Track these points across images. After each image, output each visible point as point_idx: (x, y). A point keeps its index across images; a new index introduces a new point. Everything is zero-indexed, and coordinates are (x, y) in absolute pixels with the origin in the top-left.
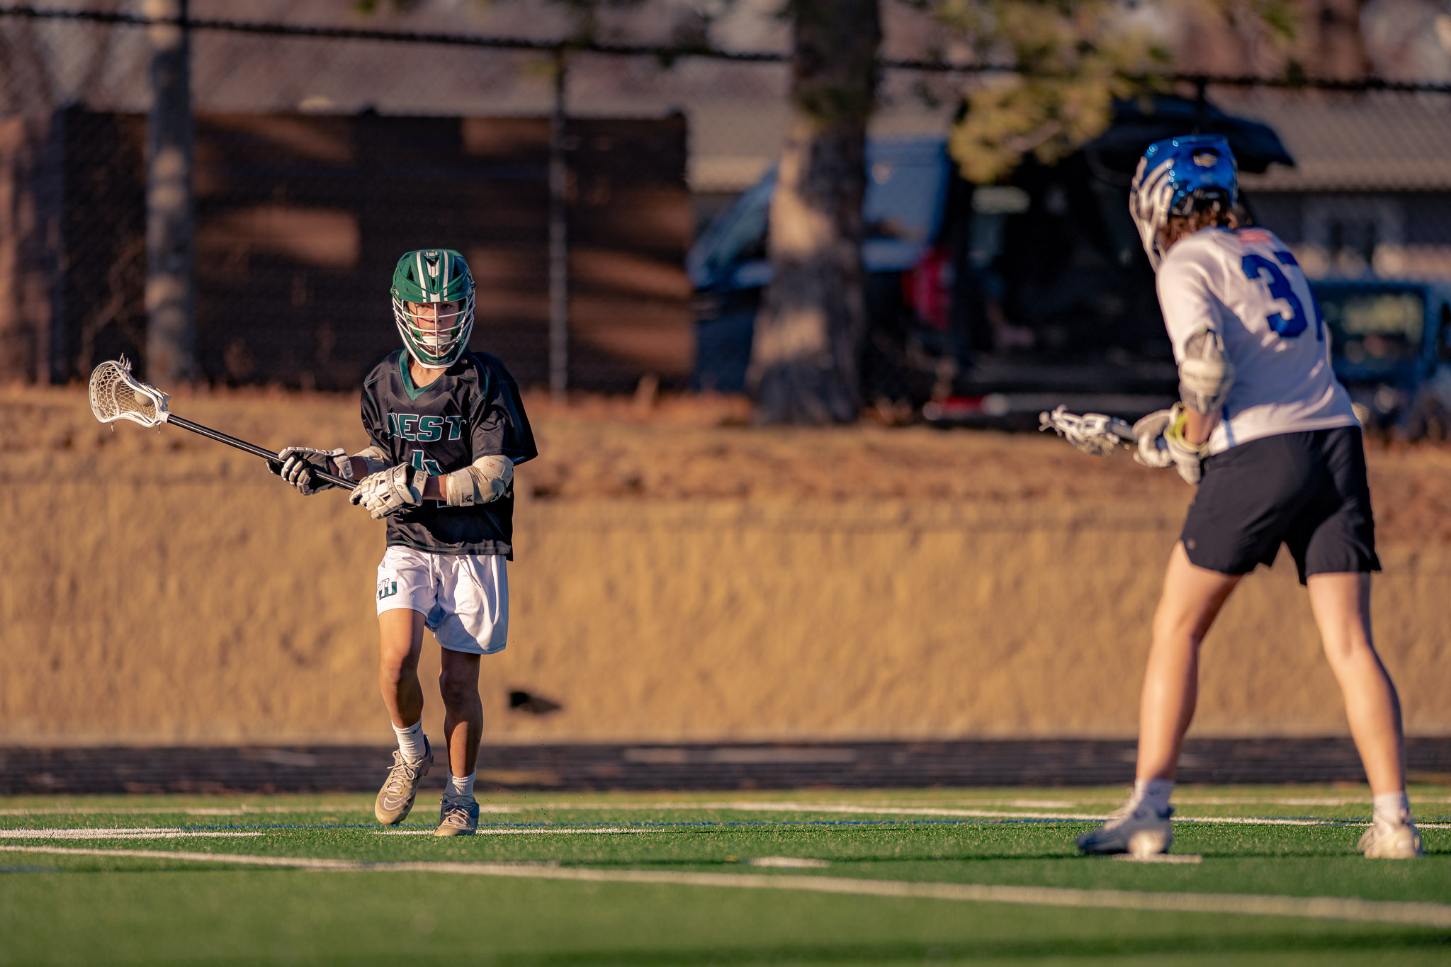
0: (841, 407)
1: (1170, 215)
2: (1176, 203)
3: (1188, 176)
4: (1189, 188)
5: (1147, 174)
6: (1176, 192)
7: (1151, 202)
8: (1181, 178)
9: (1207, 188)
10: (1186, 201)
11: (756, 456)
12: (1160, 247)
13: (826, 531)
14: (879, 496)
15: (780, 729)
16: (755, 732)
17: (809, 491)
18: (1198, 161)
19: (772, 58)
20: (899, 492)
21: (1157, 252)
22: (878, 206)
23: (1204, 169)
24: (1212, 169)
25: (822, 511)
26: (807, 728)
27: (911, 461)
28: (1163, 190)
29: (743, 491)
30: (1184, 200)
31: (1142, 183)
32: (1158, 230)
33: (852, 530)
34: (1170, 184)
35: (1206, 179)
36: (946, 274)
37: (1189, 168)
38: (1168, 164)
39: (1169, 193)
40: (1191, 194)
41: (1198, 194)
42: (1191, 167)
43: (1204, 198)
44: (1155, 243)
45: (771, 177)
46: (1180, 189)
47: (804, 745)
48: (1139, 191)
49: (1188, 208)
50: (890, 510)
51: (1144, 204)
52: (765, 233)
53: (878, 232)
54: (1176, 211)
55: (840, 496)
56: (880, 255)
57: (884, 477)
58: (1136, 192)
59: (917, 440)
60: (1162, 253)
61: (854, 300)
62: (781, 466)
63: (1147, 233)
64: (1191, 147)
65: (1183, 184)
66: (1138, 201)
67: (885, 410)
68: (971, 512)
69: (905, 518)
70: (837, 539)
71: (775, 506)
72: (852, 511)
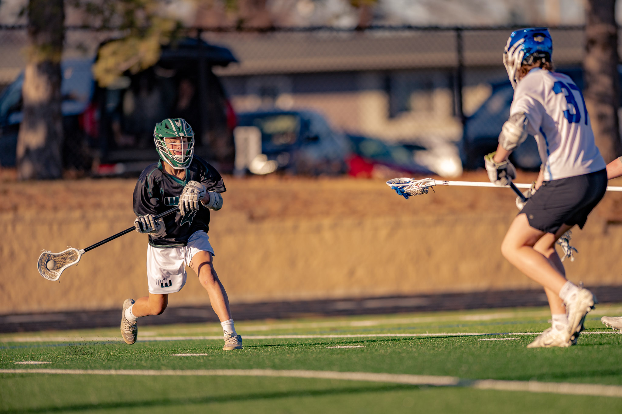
0: (55, 171)
1: (522, 64)
2: (525, 58)
3: (531, 46)
4: (532, 52)
5: (511, 45)
6: (525, 54)
7: (513, 58)
8: (527, 47)
9: (539, 52)
10: (530, 57)
11: (19, 193)
12: (516, 78)
13: (51, 225)
14: (71, 208)
15: (34, 307)
16: (24, 308)
17: (43, 207)
18: (536, 39)
19: (20, 27)
20: (80, 206)
21: (515, 81)
22: (67, 87)
23: (538, 43)
24: (542, 43)
25: (48, 215)
26: (46, 306)
27: (85, 193)
28: (519, 53)
29: (15, 208)
30: (529, 57)
31: (509, 49)
32: (517, 70)
33: (61, 224)
34: (523, 50)
35: (539, 47)
36: (96, 115)
37: (532, 43)
38: (522, 40)
39: (522, 54)
40: (532, 54)
41: (535, 54)
42: (532, 42)
43: (538, 56)
44: (514, 76)
45: (22, 77)
46: (527, 52)
47: (45, 313)
48: (508, 53)
49: (531, 61)
50: (77, 214)
51: (510, 59)
52: (21, 100)
53: (68, 98)
54: (525, 62)
55: (55, 209)
56: (68, 108)
57: (74, 200)
58: (506, 53)
59: (87, 185)
60: (517, 81)
61: (59, 127)
62: (30, 198)
63: (511, 72)
64: (533, 33)
65: (528, 50)
66: (507, 57)
67: (72, 172)
68: (111, 213)
69: (83, 217)
70: (55, 227)
71: (28, 214)
72: (61, 215)
